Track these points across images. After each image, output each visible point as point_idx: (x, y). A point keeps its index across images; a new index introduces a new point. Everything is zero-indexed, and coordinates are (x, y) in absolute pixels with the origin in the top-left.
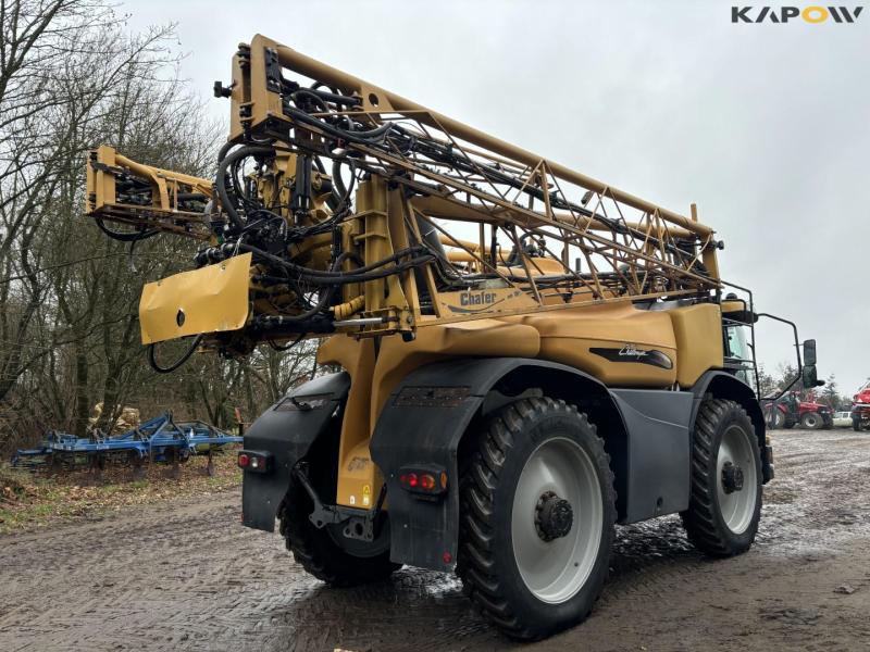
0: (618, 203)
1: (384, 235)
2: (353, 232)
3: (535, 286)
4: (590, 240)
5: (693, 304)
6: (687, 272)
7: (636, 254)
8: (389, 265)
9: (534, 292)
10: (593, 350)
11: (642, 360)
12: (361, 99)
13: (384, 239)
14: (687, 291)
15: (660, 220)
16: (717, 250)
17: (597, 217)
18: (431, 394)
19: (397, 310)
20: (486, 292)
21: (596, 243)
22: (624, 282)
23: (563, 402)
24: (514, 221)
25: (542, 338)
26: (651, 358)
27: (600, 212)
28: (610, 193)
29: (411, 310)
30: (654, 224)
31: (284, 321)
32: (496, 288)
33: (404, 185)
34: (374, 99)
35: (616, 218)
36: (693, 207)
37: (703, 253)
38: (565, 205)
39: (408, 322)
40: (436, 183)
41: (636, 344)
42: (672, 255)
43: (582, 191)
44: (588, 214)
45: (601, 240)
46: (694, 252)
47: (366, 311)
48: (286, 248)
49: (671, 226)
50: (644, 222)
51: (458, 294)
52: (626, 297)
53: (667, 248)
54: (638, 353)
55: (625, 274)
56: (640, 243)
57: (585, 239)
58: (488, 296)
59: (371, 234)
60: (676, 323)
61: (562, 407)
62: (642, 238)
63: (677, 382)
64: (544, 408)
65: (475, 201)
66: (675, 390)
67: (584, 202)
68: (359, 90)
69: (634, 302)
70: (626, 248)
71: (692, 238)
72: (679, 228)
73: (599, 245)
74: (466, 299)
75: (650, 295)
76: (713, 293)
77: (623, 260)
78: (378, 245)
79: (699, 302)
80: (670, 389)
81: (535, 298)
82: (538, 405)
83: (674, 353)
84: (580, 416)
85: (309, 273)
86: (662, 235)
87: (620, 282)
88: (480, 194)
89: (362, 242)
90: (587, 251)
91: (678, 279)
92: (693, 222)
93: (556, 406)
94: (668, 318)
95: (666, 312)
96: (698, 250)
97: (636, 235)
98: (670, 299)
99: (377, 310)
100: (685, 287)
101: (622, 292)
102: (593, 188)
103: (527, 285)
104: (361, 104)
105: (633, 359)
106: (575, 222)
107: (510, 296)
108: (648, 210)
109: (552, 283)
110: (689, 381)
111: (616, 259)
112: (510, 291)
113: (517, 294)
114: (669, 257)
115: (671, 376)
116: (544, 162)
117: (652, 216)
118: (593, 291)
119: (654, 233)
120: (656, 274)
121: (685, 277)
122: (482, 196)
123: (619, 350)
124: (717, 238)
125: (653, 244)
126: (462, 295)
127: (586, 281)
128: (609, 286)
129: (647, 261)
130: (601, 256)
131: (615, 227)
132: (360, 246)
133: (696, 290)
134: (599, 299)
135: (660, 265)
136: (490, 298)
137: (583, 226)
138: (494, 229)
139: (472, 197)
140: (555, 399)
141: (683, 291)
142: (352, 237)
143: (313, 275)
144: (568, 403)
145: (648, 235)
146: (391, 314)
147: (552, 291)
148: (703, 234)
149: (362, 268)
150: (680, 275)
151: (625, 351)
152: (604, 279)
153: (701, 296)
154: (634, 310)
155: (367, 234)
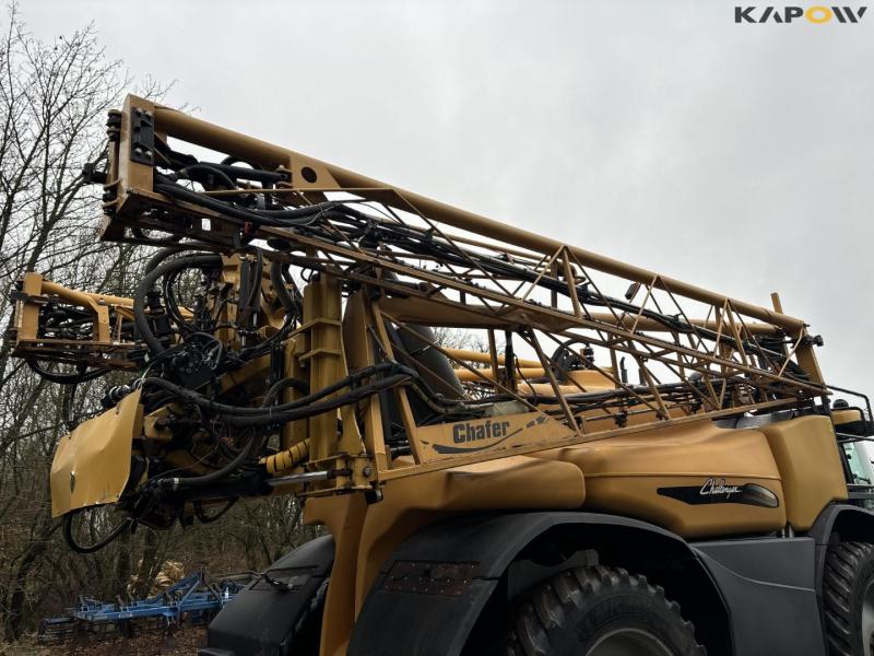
0: (674, 295)
1: (335, 352)
2: (297, 351)
3: (568, 408)
4: (643, 343)
5: (794, 417)
6: (779, 377)
7: (707, 358)
8: (343, 392)
9: (568, 416)
10: (662, 491)
11: (734, 498)
12: (290, 174)
13: (337, 357)
14: (782, 402)
15: (734, 314)
16: (815, 346)
17: (647, 313)
18: (427, 573)
19: (347, 459)
20: (493, 421)
21: (652, 347)
22: (696, 396)
23: (624, 572)
24: (531, 323)
25: (586, 478)
26: (746, 493)
27: (650, 306)
28: (661, 283)
29: (371, 456)
30: (726, 319)
31: (180, 484)
32: (510, 414)
33: (369, 285)
34: (309, 174)
35: (674, 314)
36: (775, 297)
37: (796, 351)
38: (601, 300)
39: (365, 475)
40: (418, 281)
41: (723, 477)
42: (755, 357)
43: (626, 284)
44: (635, 310)
45: (657, 342)
46: (783, 351)
47: (311, 461)
48: (213, 380)
49: (749, 321)
50: (713, 318)
51: (448, 428)
52: (701, 414)
53: (746, 348)
54: (727, 490)
55: (696, 384)
56: (711, 345)
57: (635, 343)
58: (496, 426)
59: (319, 350)
60: (775, 443)
61: (624, 581)
62: (713, 338)
63: (788, 524)
64: (596, 584)
65: (471, 300)
66: (787, 535)
67: (629, 296)
68: (287, 163)
69: (714, 419)
70: (693, 352)
71: (779, 334)
72: (759, 323)
73: (656, 350)
74: (461, 433)
75: (735, 410)
76: (818, 401)
77: (691, 366)
78: (328, 365)
79: (801, 414)
80: (779, 535)
81: (570, 425)
82: (586, 581)
83: (778, 485)
84: (652, 590)
85: (227, 412)
86: (738, 333)
87: (691, 396)
88: (479, 291)
89: (307, 362)
90: (640, 358)
91: (767, 387)
92: (777, 314)
93: (614, 580)
94: (762, 437)
95: (759, 430)
96: (789, 348)
97: (702, 334)
98: (761, 412)
99: (325, 458)
100: (780, 396)
101: (696, 408)
102: (639, 278)
103: (557, 407)
104: (289, 180)
105: (721, 498)
106: (618, 322)
107: (531, 425)
108: (716, 302)
109: (598, 401)
110: (805, 521)
111: (682, 366)
112: (532, 417)
113: (541, 420)
114: (752, 359)
115: (778, 516)
116: (566, 248)
117: (721, 310)
118: (654, 410)
119: (728, 330)
120: (737, 382)
121: (777, 383)
122: (482, 294)
123: (700, 488)
124: (811, 332)
125: (727, 344)
126: (455, 428)
127: (642, 397)
128: (678, 401)
129: (723, 366)
130: (661, 364)
131: (674, 325)
132: (305, 369)
133: (794, 400)
134: (664, 421)
135: (741, 371)
136: (500, 430)
137: (629, 325)
138: (508, 336)
139: (468, 296)
140: (613, 569)
141: (777, 402)
142: (296, 357)
143: (235, 414)
144: (633, 573)
145: (719, 334)
146: (340, 465)
147: (600, 413)
148: (794, 329)
149: (307, 397)
150: (770, 381)
151: (708, 488)
152: (669, 392)
153: (803, 407)
154: (716, 430)
155: (313, 352)
